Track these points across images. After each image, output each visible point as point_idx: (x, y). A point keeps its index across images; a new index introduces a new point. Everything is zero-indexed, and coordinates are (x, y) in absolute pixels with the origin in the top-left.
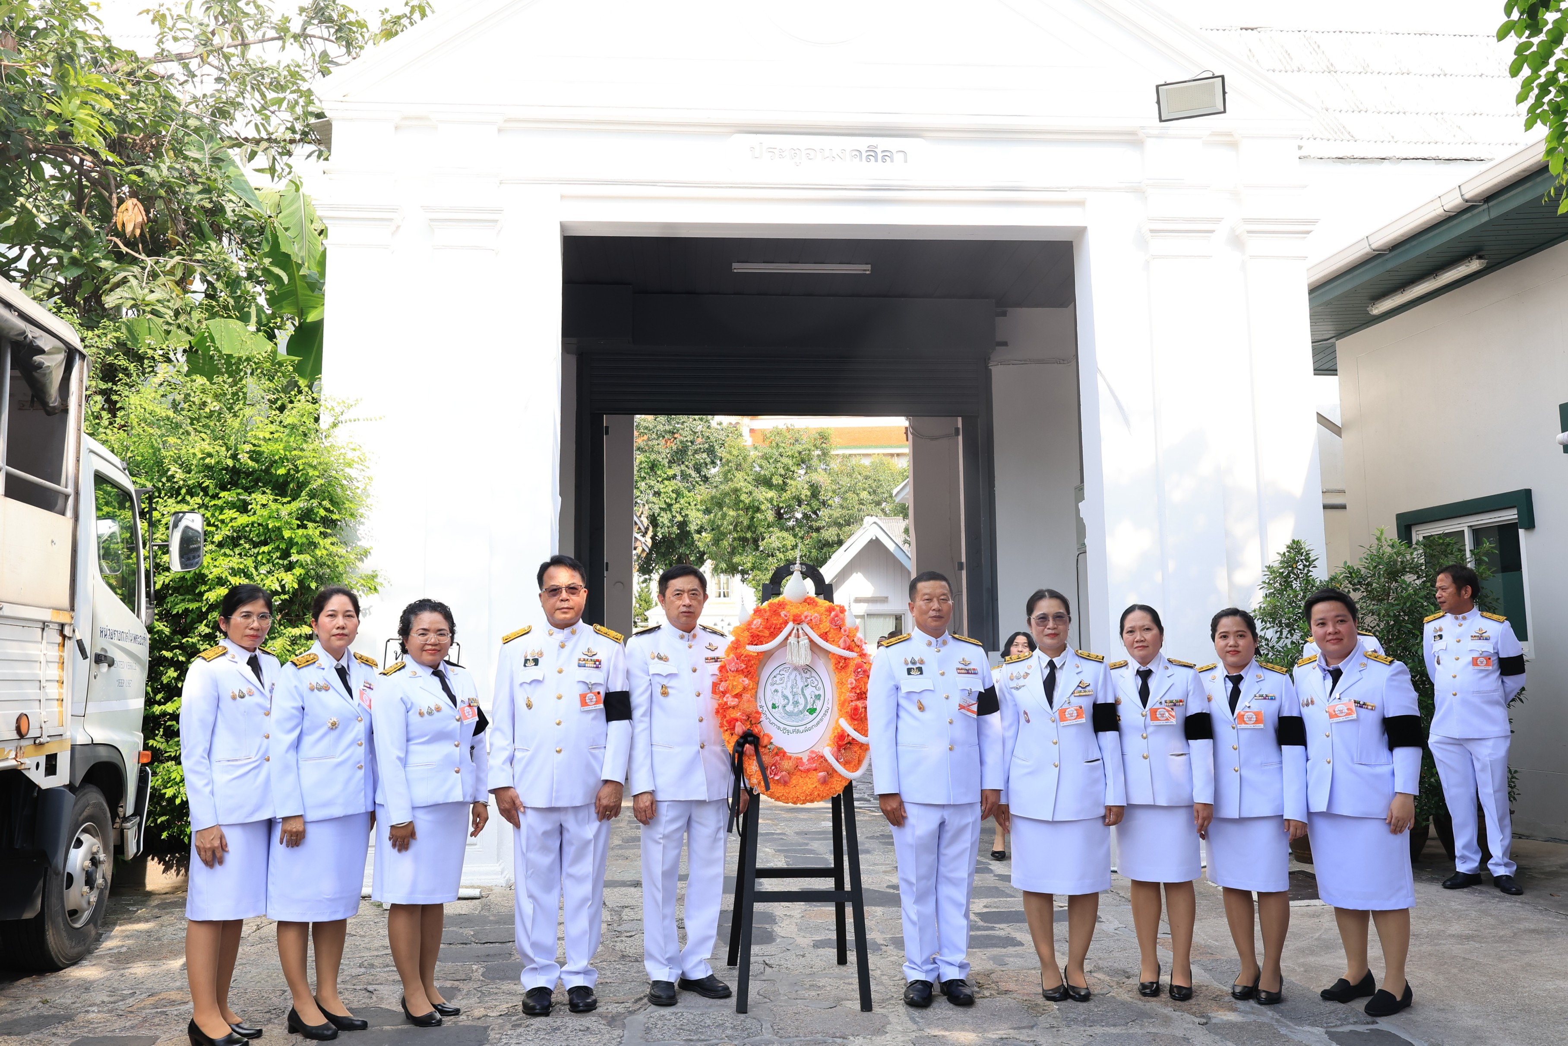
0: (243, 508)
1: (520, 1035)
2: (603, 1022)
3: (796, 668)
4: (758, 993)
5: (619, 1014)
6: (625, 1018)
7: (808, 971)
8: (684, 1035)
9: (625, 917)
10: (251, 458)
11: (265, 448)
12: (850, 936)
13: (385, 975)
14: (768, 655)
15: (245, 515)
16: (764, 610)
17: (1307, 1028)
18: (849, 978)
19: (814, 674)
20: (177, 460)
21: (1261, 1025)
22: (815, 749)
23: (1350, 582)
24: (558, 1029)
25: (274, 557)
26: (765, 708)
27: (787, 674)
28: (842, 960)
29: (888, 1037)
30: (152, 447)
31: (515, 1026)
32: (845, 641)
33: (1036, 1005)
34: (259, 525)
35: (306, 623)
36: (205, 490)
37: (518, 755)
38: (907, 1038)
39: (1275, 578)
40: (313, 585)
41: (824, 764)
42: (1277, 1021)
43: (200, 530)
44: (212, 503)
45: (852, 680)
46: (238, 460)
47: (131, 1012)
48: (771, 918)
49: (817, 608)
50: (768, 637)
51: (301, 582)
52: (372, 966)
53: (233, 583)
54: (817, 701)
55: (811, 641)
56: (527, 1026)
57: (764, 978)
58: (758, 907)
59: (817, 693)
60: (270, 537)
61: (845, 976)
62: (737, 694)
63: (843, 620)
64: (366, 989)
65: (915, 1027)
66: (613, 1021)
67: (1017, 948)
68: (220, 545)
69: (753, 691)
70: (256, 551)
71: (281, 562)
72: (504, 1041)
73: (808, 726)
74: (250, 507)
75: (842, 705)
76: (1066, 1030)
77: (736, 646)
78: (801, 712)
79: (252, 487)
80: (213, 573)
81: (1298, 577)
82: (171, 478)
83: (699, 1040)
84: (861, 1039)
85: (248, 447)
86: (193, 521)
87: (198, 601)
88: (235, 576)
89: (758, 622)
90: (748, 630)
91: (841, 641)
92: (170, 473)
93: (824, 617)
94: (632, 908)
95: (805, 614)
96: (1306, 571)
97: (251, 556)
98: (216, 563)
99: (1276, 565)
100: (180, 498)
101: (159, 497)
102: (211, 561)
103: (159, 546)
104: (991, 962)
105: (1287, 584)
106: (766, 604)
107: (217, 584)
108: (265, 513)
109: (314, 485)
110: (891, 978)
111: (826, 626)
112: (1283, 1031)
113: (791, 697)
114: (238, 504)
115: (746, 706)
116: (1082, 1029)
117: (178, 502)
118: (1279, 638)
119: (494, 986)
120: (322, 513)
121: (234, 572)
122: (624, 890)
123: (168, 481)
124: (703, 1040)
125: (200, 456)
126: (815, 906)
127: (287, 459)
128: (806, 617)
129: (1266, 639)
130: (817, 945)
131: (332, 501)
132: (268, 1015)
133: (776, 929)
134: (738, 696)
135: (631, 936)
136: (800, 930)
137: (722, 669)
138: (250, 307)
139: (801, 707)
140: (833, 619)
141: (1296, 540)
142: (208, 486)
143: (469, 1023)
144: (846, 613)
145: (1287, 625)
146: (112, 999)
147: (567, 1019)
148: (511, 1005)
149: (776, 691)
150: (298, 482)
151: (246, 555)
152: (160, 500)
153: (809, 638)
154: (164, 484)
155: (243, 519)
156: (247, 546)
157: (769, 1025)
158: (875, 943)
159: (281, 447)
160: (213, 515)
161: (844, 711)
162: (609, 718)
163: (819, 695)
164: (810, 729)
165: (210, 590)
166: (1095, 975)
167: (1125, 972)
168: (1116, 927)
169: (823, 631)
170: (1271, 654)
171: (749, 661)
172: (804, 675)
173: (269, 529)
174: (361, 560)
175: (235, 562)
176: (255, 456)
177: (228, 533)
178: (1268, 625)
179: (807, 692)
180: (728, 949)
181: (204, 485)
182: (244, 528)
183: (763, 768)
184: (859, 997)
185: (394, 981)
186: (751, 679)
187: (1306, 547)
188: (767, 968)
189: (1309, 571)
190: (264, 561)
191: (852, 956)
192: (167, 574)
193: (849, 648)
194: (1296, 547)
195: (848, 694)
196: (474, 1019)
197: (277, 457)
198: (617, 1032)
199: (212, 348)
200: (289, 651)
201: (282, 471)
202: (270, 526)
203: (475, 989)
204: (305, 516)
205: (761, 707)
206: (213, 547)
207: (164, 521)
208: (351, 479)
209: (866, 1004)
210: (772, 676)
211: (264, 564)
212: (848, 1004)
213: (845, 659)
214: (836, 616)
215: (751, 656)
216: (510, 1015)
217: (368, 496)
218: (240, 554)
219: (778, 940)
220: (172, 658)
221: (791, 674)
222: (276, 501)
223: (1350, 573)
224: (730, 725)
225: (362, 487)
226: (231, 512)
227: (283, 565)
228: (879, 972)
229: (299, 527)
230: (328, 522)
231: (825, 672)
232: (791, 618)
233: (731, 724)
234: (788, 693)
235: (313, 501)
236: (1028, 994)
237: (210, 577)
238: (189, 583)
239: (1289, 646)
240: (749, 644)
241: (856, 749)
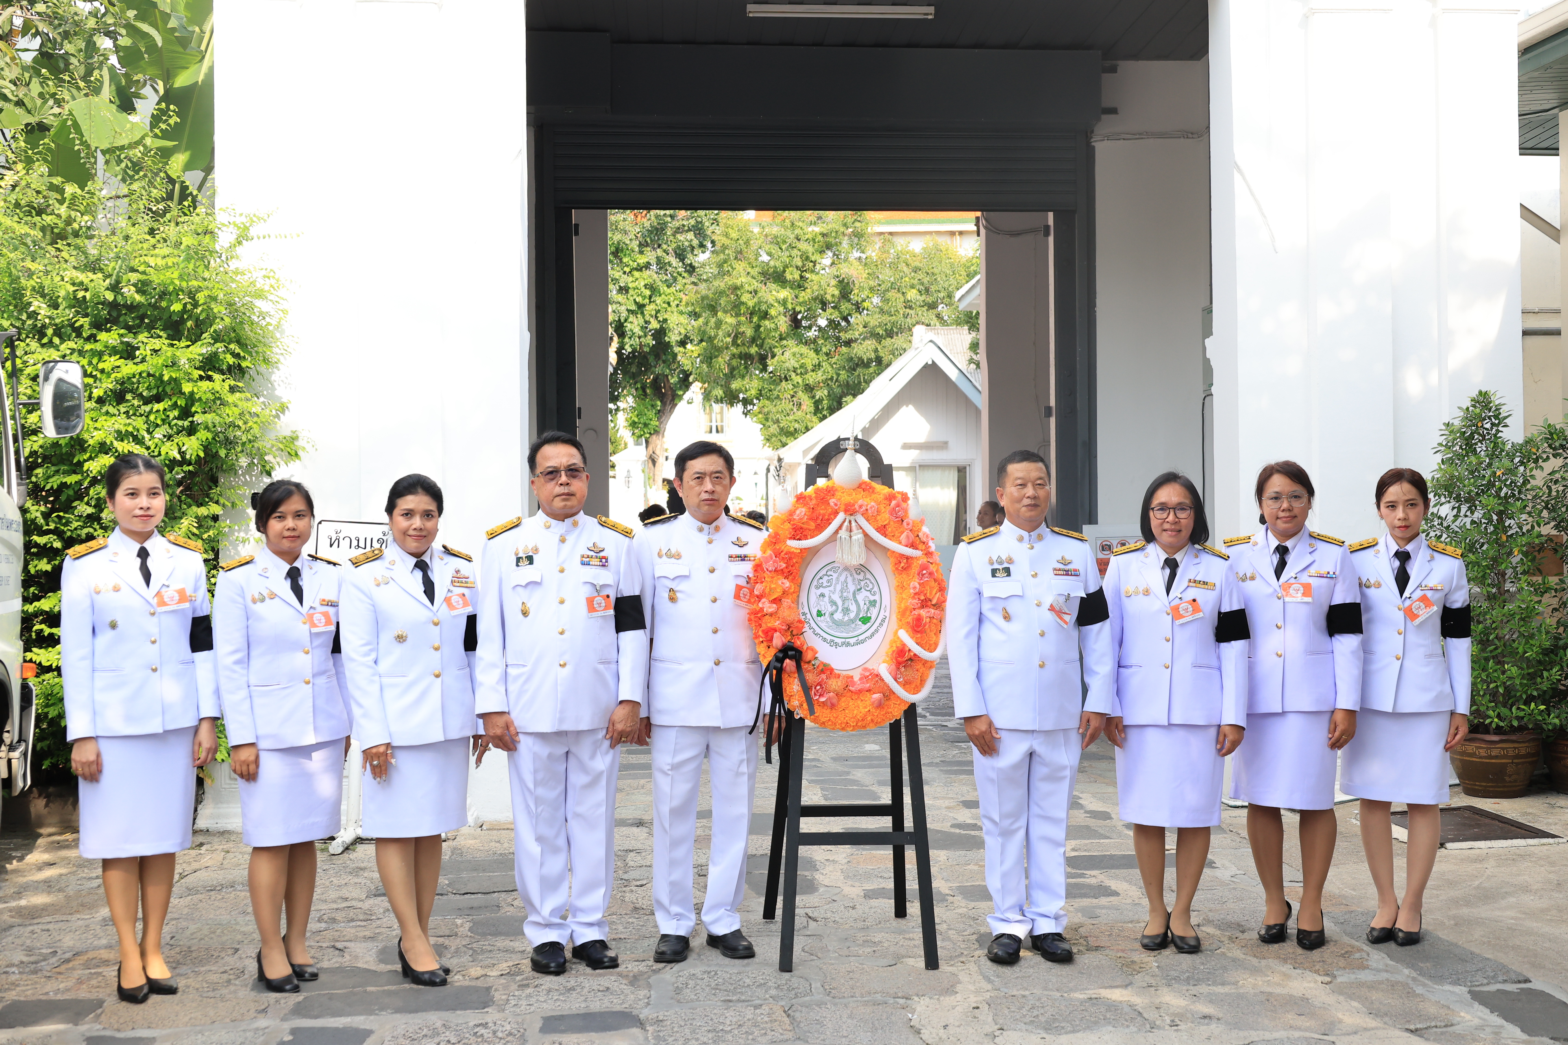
0: (128, 353)
1: (529, 996)
2: (624, 982)
3: (846, 569)
4: (803, 950)
5: (641, 973)
6: (649, 978)
7: (860, 924)
8: (722, 996)
9: (631, 863)
10: (137, 292)
11: (156, 278)
12: (912, 884)
13: (353, 931)
14: (814, 551)
15: (130, 363)
16: (810, 497)
17: (1448, 987)
18: (909, 933)
19: (868, 576)
20: (41, 292)
21: (1393, 985)
22: (869, 666)
23: (1550, 446)
24: (573, 989)
25: (171, 417)
26: (809, 616)
27: (835, 575)
28: (901, 911)
29: (959, 997)
30: (10, 275)
31: (523, 986)
32: (908, 537)
33: (1133, 962)
34: (149, 375)
35: (211, 499)
36: (78, 331)
37: (512, 671)
38: (981, 998)
39: (1454, 439)
40: (222, 453)
41: (880, 683)
42: (1414, 979)
43: (80, 386)
44: (88, 347)
45: (915, 583)
46: (122, 295)
47: (60, 973)
48: (812, 865)
49: (874, 496)
50: (814, 530)
51: (206, 448)
52: (334, 920)
53: (120, 449)
54: (872, 608)
55: (866, 535)
56: (536, 986)
57: (809, 933)
58: (804, 851)
59: (872, 598)
60: (164, 390)
61: (904, 931)
62: (775, 599)
63: (906, 511)
64: (334, 947)
65: (989, 987)
66: (634, 980)
67: (1112, 899)
68: (100, 401)
69: (795, 595)
70: (147, 408)
71: (180, 423)
72: (513, 1002)
73: (861, 637)
74: (137, 353)
75: (903, 613)
76: (1165, 990)
77: (774, 541)
78: (852, 621)
79: (139, 326)
80: (94, 438)
81: (1484, 439)
82: (33, 315)
83: (739, 1001)
84: (927, 999)
85: (134, 277)
86: (67, 372)
87: (75, 472)
88: (122, 440)
89: (802, 511)
90: (789, 521)
91: (904, 536)
92: (32, 309)
93: (882, 507)
94: (638, 852)
95: (860, 502)
96: (1494, 431)
97: (141, 415)
98: (98, 425)
99: (1457, 423)
100: (45, 340)
101: (19, 339)
102: (91, 423)
103: (24, 405)
104: (1080, 915)
105: (1469, 446)
106: (811, 489)
107: (100, 452)
108: (159, 361)
109: (218, 326)
110: (959, 932)
111: (885, 517)
112: (1419, 990)
113: (840, 603)
114: (120, 347)
115: (786, 613)
116: (1185, 988)
117: (43, 346)
118: (1456, 516)
119: (487, 943)
120: (231, 360)
121: (121, 436)
122: (625, 830)
123: (29, 317)
124: (744, 1001)
125: (72, 289)
126: (864, 850)
127: (183, 291)
128: (861, 507)
129: (1440, 517)
130: (869, 895)
131: (238, 342)
132: (225, 976)
133: (818, 876)
134: (777, 601)
135: (642, 886)
136: (847, 877)
137: (758, 568)
138: (100, 68)
139: (852, 615)
140: (894, 509)
141: (1484, 390)
142: (82, 326)
143: (467, 983)
144: (910, 502)
145: (1466, 501)
146: (32, 959)
147: (581, 979)
148: (511, 964)
149: (822, 595)
150: (197, 319)
151: (134, 414)
152: (22, 344)
153: (864, 531)
154: (24, 322)
155: (128, 369)
156: (136, 402)
157: (819, 985)
158: (940, 893)
159: (176, 275)
160: (90, 363)
161: (904, 621)
162: (620, 627)
163: (875, 601)
164: (863, 642)
165: (91, 458)
166: (1204, 929)
167: (1239, 925)
168: (1233, 873)
169: (880, 524)
170: (1445, 536)
171: (790, 559)
172: (856, 576)
173: (162, 381)
174: (278, 416)
175: (121, 423)
176: (142, 287)
177: (111, 386)
178: (1443, 500)
179: (860, 597)
180: (762, 900)
181: (76, 325)
182: (129, 378)
183: (806, 688)
184: (922, 953)
185: (364, 937)
186: (792, 581)
187: (1496, 401)
188: (811, 922)
189: (1498, 431)
190: (159, 422)
191: (914, 908)
192: (34, 438)
193: (913, 546)
194: (1483, 401)
195: (910, 600)
196: (471, 979)
197: (171, 288)
198: (642, 993)
199: (77, 142)
200: (194, 534)
201: (177, 307)
202: (166, 378)
203: (464, 946)
204: (210, 364)
205: (804, 614)
206: (92, 404)
207: (28, 371)
208: (263, 315)
209: (932, 961)
210: (818, 577)
211: (157, 425)
212: (911, 961)
213: (908, 558)
214: (898, 505)
215: (793, 553)
216: (513, 975)
217: (282, 332)
218: (127, 413)
219: (821, 890)
220: (45, 545)
221: (840, 575)
222: (172, 345)
223: (1551, 434)
224: (767, 636)
225: (274, 322)
226: (113, 358)
227: (183, 428)
228: (945, 926)
229: (201, 378)
230: (236, 371)
231: (882, 573)
232: (843, 507)
233: (769, 634)
234: (836, 597)
235: (218, 345)
236: (1123, 951)
237: (91, 442)
238: (64, 451)
239: (1468, 527)
240: (790, 538)
241: (919, 666)
